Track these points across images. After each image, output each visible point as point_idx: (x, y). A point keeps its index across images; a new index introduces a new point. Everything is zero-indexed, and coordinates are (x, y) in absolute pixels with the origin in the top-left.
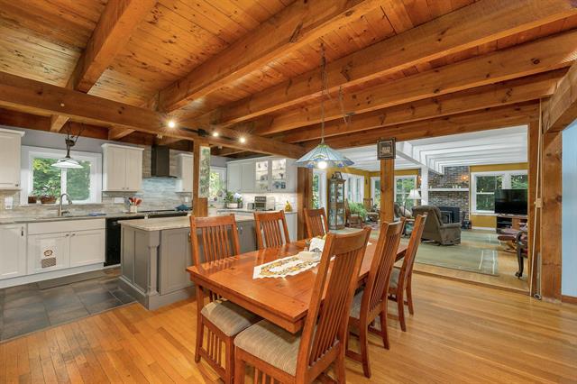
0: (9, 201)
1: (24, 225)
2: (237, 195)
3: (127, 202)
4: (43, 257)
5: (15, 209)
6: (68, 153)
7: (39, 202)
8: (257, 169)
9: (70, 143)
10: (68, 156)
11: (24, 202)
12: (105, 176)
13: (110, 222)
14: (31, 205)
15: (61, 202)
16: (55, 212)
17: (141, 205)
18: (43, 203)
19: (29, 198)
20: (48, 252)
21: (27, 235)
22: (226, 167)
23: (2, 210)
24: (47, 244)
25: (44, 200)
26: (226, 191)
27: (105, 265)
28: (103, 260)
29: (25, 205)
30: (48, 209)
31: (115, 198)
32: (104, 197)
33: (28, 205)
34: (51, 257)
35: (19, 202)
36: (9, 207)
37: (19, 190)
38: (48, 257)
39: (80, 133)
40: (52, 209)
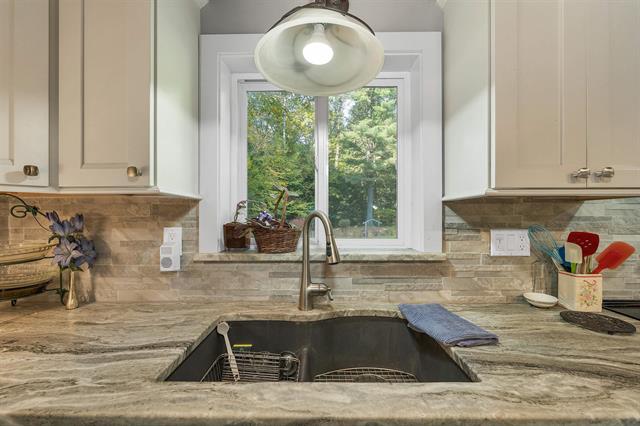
0: (173, 237)
11: (211, 244)
14: (230, 255)
15: (306, 247)
18: (259, 249)
29: (211, 256)
30: (274, 275)
31: (494, 233)
32: (451, 227)
33: (225, 257)
35: (197, 244)
36: (167, 262)
37: (196, 202)
40: (284, 275)
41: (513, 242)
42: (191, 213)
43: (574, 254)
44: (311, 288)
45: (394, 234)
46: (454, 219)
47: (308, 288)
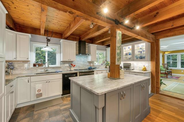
0: (26, 65)
1: (29, 77)
3: (70, 66)
4: (37, 93)
5: (28, 69)
6: (47, 44)
7: (37, 66)
8: (124, 50)
9: (48, 40)
11: (32, 66)
12: (62, 54)
13: (64, 75)
14: (34, 67)
15: (45, 66)
17: (75, 67)
18: (39, 66)
19: (34, 64)
20: (39, 90)
21: (31, 82)
22: (106, 50)
23: (24, 70)
24: (39, 86)
26: (106, 61)
27: (62, 95)
28: (61, 93)
30: (41, 69)
32: (61, 64)
33: (33, 67)
34: (40, 92)
35: (30, 66)
36: (26, 68)
37: (30, 61)
38: (39, 93)
39: (52, 36)
40: (42, 69)
41: (67, 65)
42: (29, 62)
47: (45, 70)
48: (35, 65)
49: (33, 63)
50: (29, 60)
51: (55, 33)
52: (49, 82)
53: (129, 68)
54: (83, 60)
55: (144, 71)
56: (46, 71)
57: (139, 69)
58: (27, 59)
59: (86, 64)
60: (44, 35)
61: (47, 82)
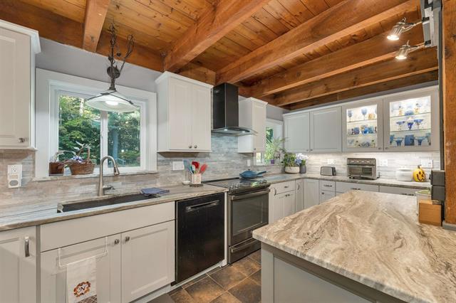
0: (15, 171)
1: (32, 232)
2: (300, 156)
3: (188, 168)
4: (73, 300)
5: (27, 186)
6: (113, 84)
7: (67, 170)
8: (348, 120)
10: (113, 88)
11: (42, 172)
13: (180, 206)
14: (53, 177)
15: (101, 171)
16: (92, 189)
17: (206, 172)
18: (74, 173)
19: (51, 165)
21: (38, 252)
22: (282, 120)
23: (2, 189)
25: (76, 169)
26: (284, 151)
27: (174, 285)
28: (173, 277)
29: (44, 178)
30: (83, 184)
31: (174, 162)
32: (160, 161)
33: (49, 178)
34: (88, 295)
35: (34, 172)
36: (14, 183)
37: (33, 152)
38: (82, 298)
39: (128, 55)
40: (88, 184)
41: (179, 165)
42: (30, 157)
43: (194, 167)
44: (104, 187)
45: (139, 164)
46: (162, 158)
47: (102, 187)
48: (55, 169)
49: (49, 162)
50: (32, 146)
51: (140, 46)
52: (127, 239)
53: (370, 174)
54: (226, 150)
55: (420, 181)
56: (104, 189)
57: (403, 176)
58: (22, 140)
59: (233, 163)
60: (98, 50)
61: (116, 242)
